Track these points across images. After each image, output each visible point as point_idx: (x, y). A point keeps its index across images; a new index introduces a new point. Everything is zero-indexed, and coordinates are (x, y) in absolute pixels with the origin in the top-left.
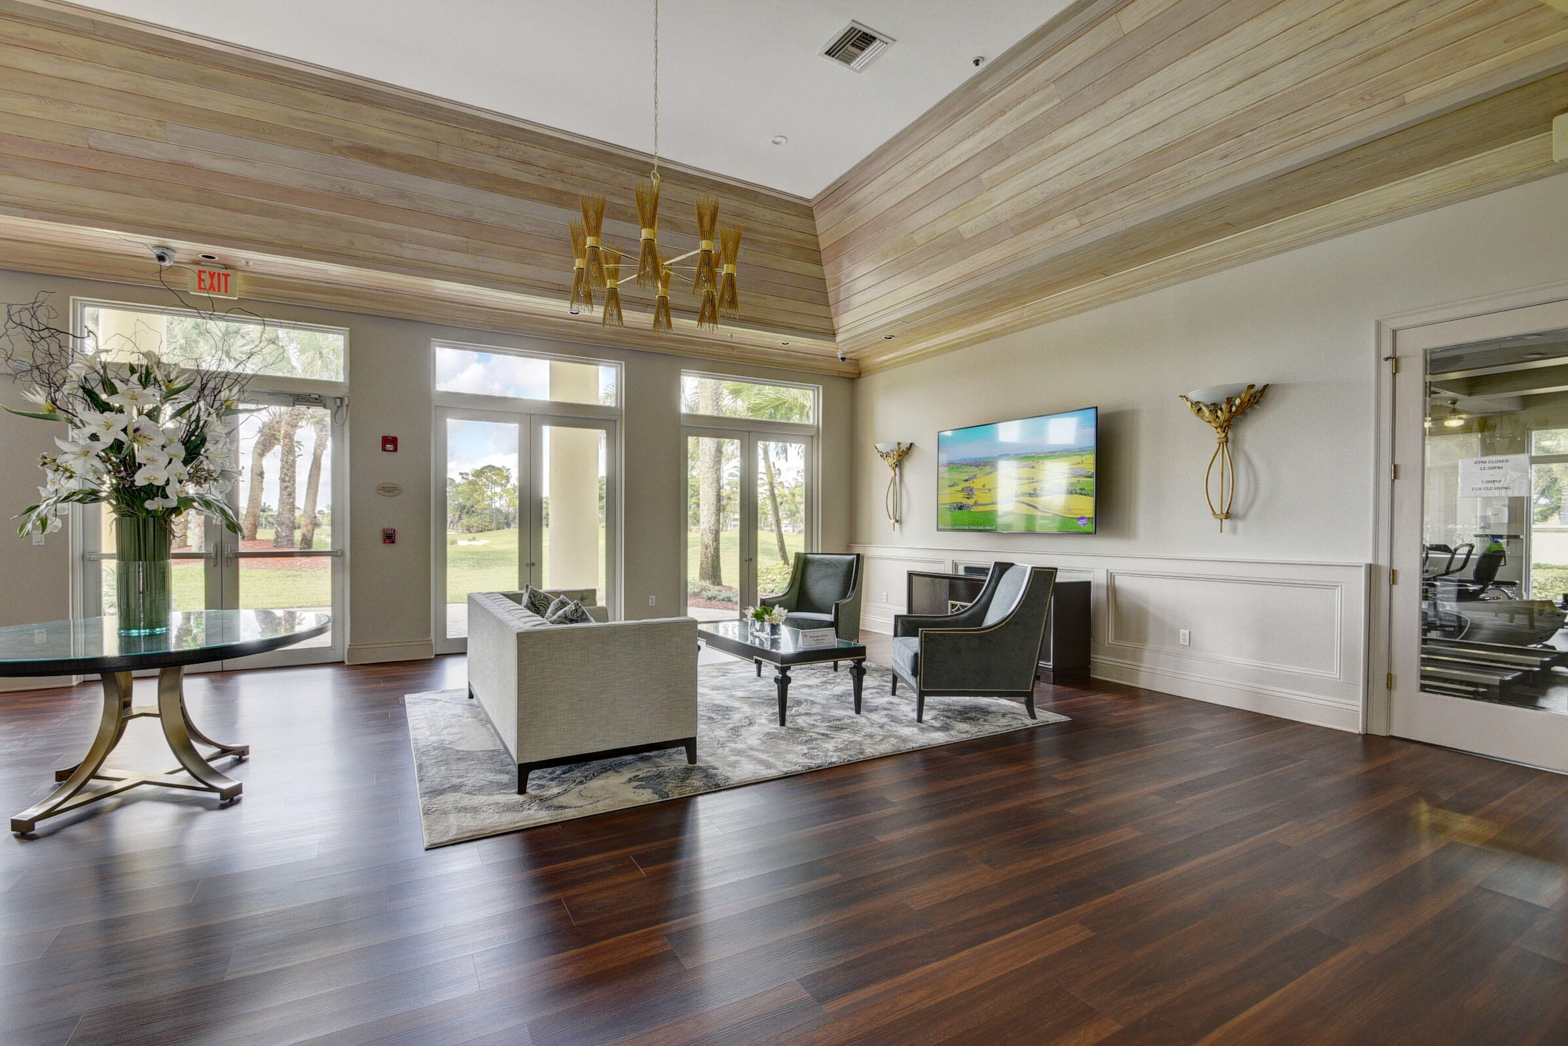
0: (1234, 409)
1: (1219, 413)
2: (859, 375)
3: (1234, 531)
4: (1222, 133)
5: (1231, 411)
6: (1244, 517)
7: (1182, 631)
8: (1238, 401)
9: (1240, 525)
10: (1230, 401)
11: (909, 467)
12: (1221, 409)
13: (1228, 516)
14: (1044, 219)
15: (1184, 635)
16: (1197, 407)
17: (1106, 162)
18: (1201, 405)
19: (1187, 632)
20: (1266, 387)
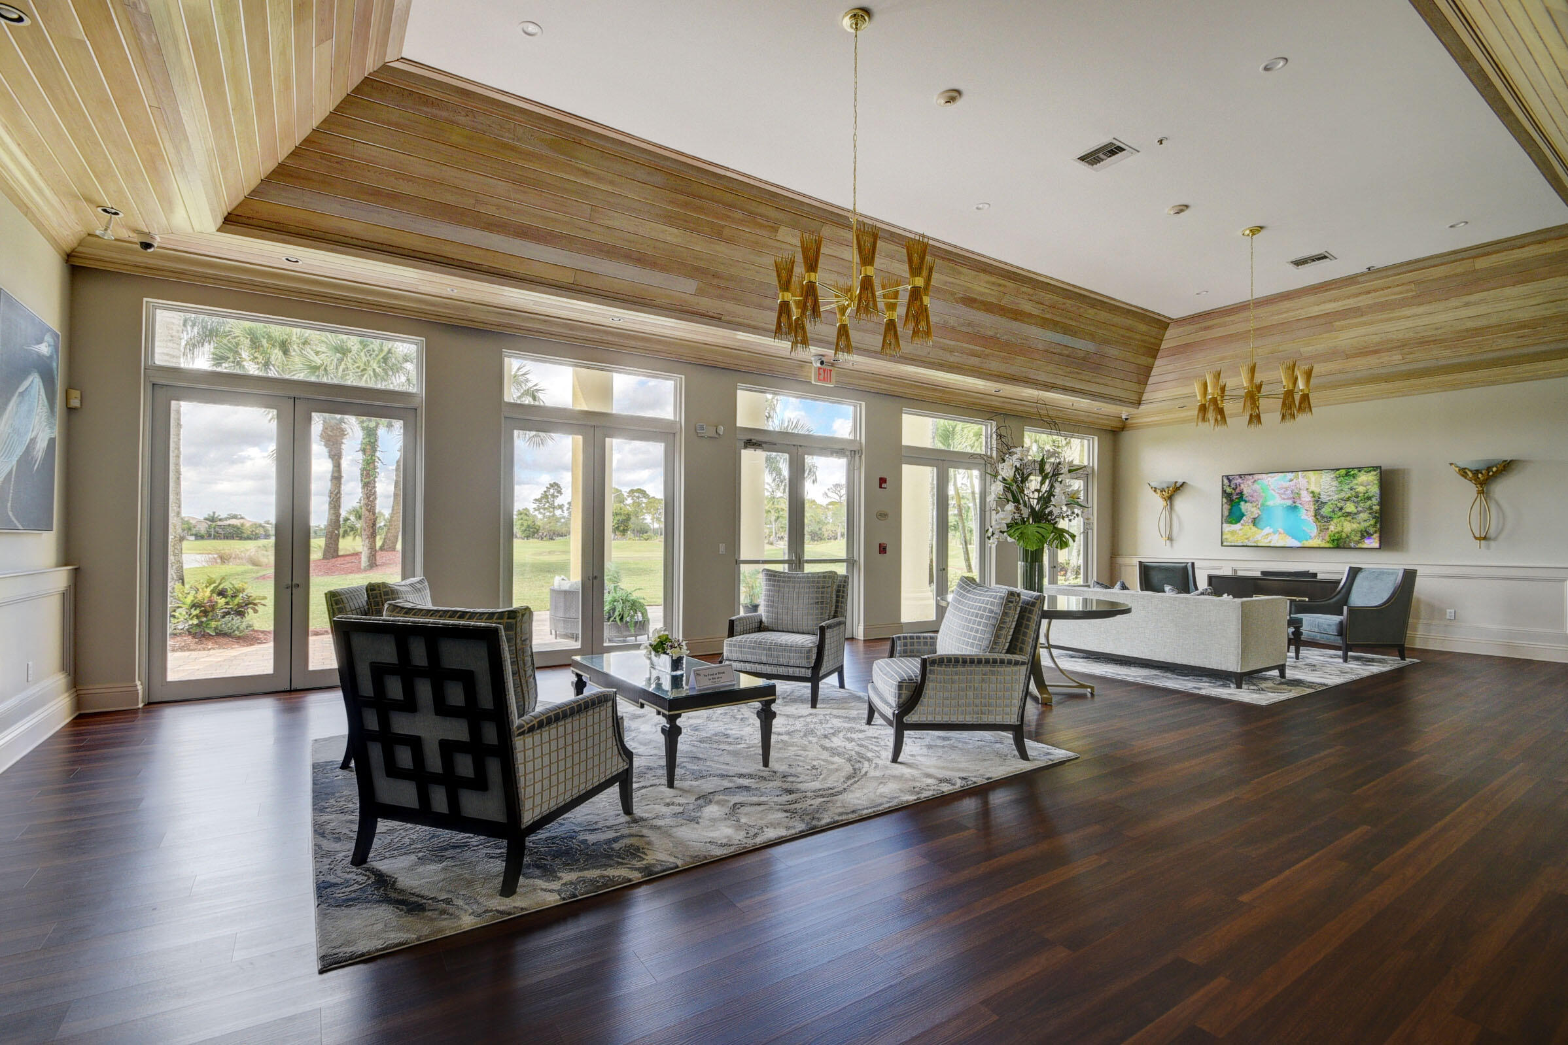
0: (1491, 473)
1: (1480, 476)
2: (1123, 429)
3: (1488, 547)
4: (1523, 325)
5: (1488, 475)
6: (1495, 539)
7: (1448, 610)
8: (1494, 469)
9: (1492, 543)
10: (1489, 469)
11: (1180, 502)
12: (1481, 473)
13: (1485, 538)
14: (1376, 352)
15: (1450, 613)
16: (1463, 472)
17: (1437, 329)
18: (1467, 471)
19: (1453, 611)
20: (1511, 461)
